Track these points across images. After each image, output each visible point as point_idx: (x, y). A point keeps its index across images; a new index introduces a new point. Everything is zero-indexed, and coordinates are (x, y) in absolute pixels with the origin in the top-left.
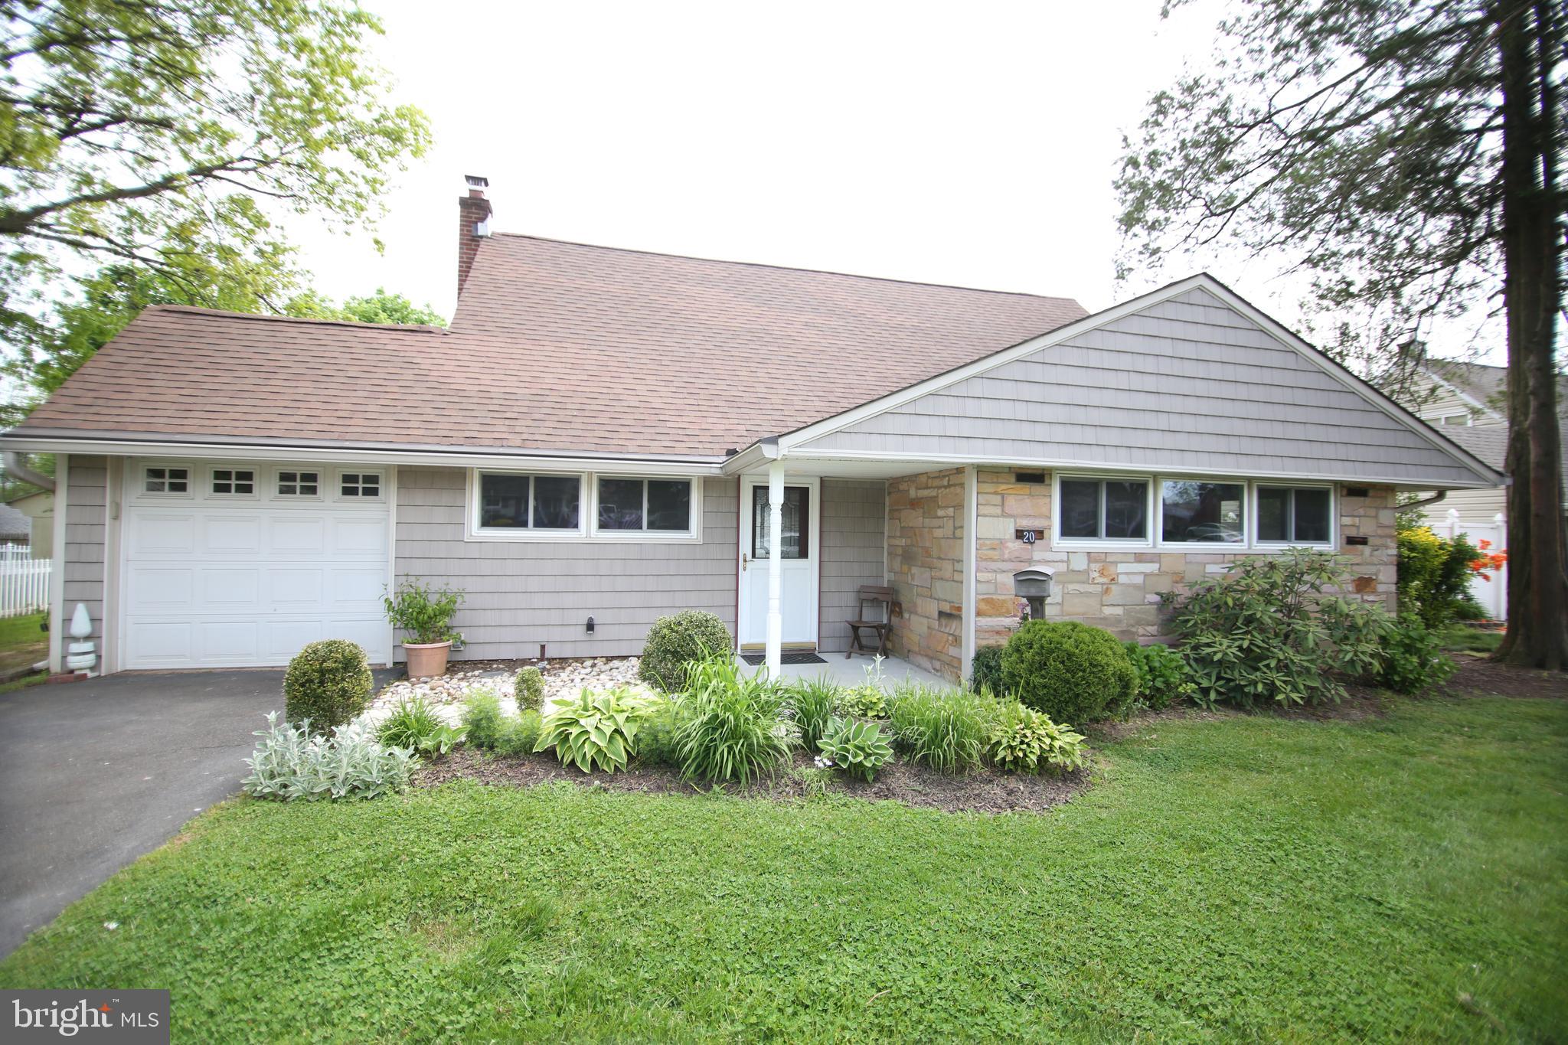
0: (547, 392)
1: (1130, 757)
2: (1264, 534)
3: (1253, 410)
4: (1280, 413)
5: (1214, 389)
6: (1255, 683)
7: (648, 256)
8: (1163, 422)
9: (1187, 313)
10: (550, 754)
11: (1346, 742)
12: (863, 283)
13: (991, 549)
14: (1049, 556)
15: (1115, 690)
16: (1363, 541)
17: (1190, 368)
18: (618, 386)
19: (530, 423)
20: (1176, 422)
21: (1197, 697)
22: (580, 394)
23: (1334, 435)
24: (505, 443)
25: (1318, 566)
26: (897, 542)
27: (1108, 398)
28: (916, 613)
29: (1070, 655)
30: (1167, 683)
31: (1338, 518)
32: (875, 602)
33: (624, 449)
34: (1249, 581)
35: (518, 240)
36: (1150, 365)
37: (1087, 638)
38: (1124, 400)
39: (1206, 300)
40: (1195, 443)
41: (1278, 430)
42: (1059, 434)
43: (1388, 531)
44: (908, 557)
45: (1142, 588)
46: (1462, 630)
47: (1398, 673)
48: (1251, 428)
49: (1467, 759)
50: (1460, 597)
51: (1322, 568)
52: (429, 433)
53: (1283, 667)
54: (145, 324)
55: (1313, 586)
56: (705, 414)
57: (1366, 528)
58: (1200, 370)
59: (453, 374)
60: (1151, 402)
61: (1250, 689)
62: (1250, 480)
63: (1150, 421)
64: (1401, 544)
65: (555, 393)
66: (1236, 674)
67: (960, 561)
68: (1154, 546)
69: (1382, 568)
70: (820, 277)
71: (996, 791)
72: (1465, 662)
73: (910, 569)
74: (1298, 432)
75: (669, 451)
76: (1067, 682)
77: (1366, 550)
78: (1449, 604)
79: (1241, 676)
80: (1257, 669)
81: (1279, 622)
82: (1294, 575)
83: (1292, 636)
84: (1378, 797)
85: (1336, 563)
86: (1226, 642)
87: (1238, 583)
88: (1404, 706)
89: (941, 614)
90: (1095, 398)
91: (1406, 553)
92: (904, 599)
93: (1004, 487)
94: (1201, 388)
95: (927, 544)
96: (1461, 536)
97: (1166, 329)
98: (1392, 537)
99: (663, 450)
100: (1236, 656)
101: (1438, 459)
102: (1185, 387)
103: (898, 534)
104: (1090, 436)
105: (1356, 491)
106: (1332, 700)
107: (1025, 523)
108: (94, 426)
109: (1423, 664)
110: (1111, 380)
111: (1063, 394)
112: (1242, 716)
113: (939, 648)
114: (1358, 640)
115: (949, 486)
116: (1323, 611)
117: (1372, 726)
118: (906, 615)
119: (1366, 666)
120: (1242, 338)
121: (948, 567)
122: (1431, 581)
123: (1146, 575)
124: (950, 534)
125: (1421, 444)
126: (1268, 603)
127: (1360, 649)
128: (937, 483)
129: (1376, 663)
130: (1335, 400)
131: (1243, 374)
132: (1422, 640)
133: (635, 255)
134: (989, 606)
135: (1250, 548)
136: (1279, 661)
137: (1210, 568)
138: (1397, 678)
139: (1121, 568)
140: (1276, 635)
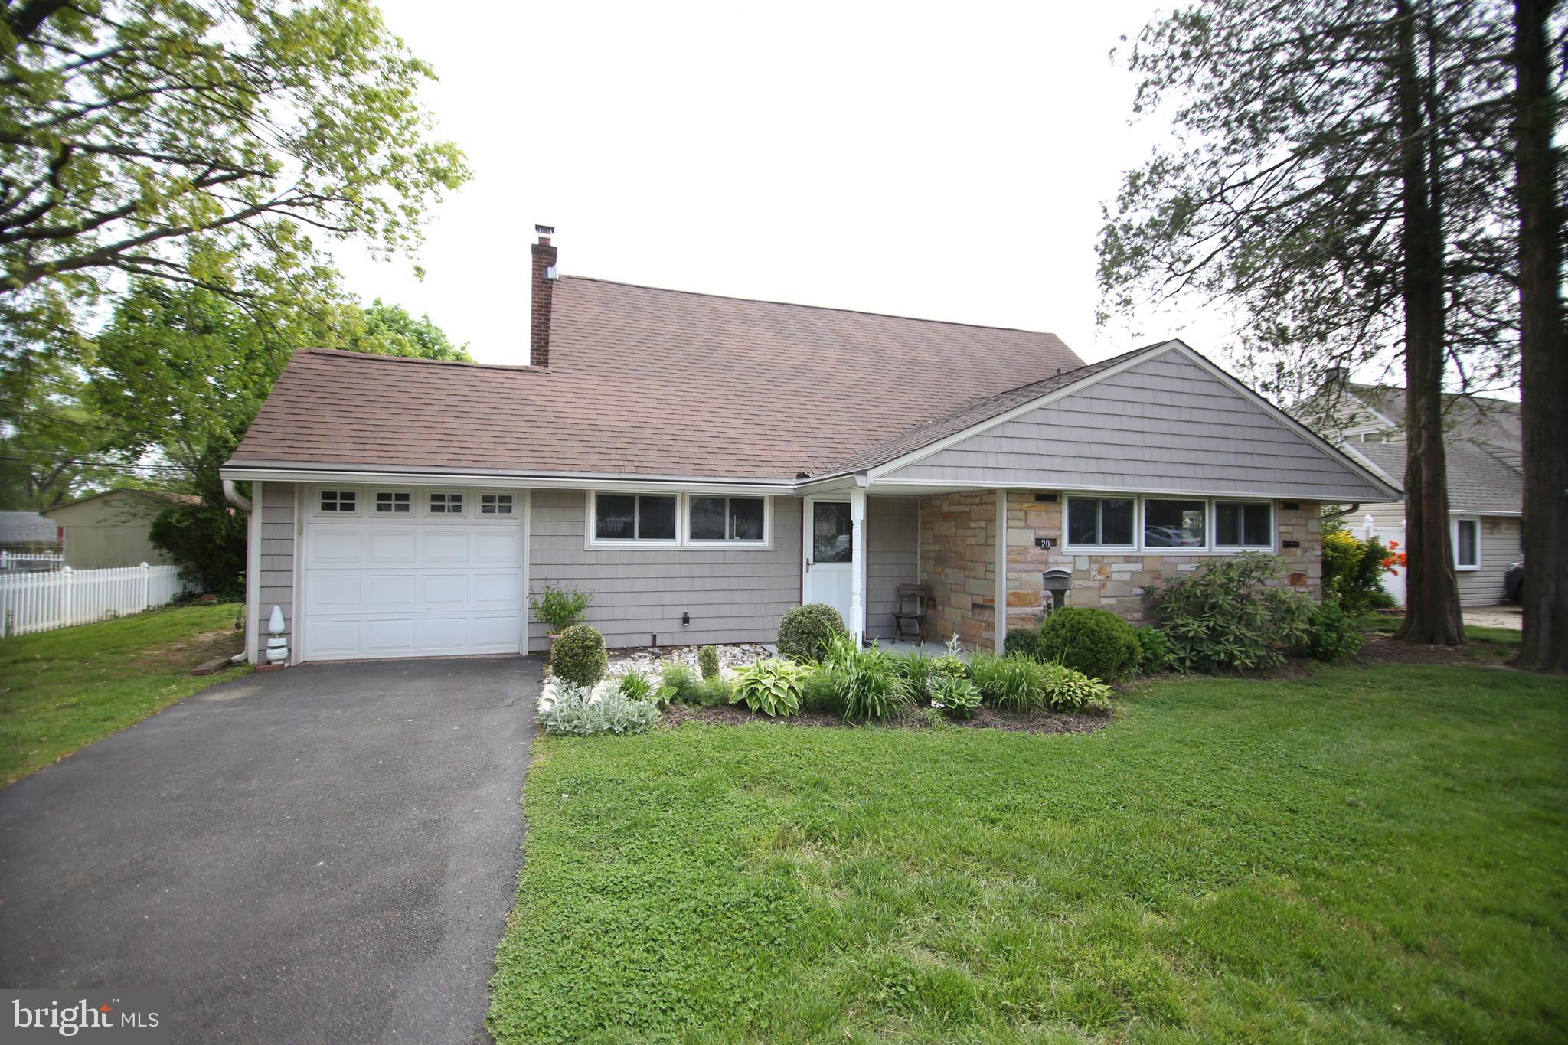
0: (644, 425)
1: (1137, 702)
2: (1221, 541)
3: (1213, 444)
4: (1233, 446)
5: (1185, 428)
6: (1218, 653)
7: (695, 297)
8: (1146, 454)
9: (1163, 369)
10: (742, 706)
11: (1284, 692)
12: (878, 321)
13: (1017, 554)
14: (1060, 559)
15: (1124, 656)
16: (1296, 545)
17: (1166, 413)
18: (699, 418)
19: (637, 452)
20: (1156, 455)
21: (1176, 665)
22: (669, 426)
23: (1273, 463)
24: (622, 470)
25: (1263, 565)
26: (930, 548)
27: (1106, 436)
28: (950, 606)
29: (1093, 632)
30: (1155, 655)
31: (1277, 527)
32: (912, 597)
33: (716, 473)
34: (1212, 577)
35: (582, 283)
36: (1137, 410)
37: (1104, 619)
38: (1117, 438)
39: (1178, 360)
40: (1170, 470)
41: (1232, 460)
42: (1070, 464)
43: (1314, 537)
44: (941, 560)
45: (1130, 583)
46: (1375, 615)
47: (1321, 646)
48: (1212, 458)
49: (1367, 701)
50: (1373, 589)
51: (1266, 567)
52: (560, 461)
53: (1238, 640)
54: (299, 365)
55: (1259, 580)
56: (772, 443)
57: (1298, 535)
58: (1173, 414)
59: (565, 410)
60: (1137, 439)
61: (1216, 658)
62: (1210, 498)
63: (1137, 454)
64: (1325, 546)
65: (650, 425)
66: (1205, 646)
67: (992, 563)
68: (1139, 550)
69: (1310, 566)
70: (842, 316)
71: (1055, 721)
72: (1374, 640)
73: (943, 570)
74: (1246, 461)
75: (752, 474)
76: (1091, 650)
77: (1298, 552)
78: (1365, 595)
79: (1208, 648)
80: (1219, 643)
81: (1235, 608)
82: (1246, 573)
83: (1245, 617)
84: (1306, 721)
85: (1276, 563)
86: (1197, 623)
87: (1203, 578)
88: (1327, 669)
89: (974, 605)
90: (1097, 436)
91: (1329, 552)
92: (938, 594)
93: (1026, 505)
94: (1175, 428)
95: (961, 550)
96: (1375, 538)
97: (1149, 382)
98: (1316, 541)
99: (747, 474)
100: (1205, 633)
101: (1352, 481)
102: (1163, 427)
103: (931, 541)
104: (1093, 466)
105: (1290, 505)
106: (1274, 666)
107: (1042, 533)
108: (294, 457)
109: (1340, 639)
110: (1108, 422)
111: (1074, 434)
112: (1210, 677)
113: (973, 633)
114: (1293, 620)
115: (981, 504)
116: (1266, 600)
117: (1303, 683)
118: (940, 608)
119: (1299, 640)
120: (1203, 388)
121: (980, 569)
122: (1350, 576)
123: (1133, 573)
124: (982, 542)
125: (1339, 469)
126: (1227, 593)
127: (1294, 626)
128: (968, 501)
129: (1305, 636)
130: (1274, 435)
131: (1206, 416)
132: (1339, 620)
133: (683, 296)
134: (1017, 599)
135: (1210, 551)
136: (1236, 636)
137: (1181, 567)
138: (1321, 650)
139: (1114, 568)
140: (1233, 617)
